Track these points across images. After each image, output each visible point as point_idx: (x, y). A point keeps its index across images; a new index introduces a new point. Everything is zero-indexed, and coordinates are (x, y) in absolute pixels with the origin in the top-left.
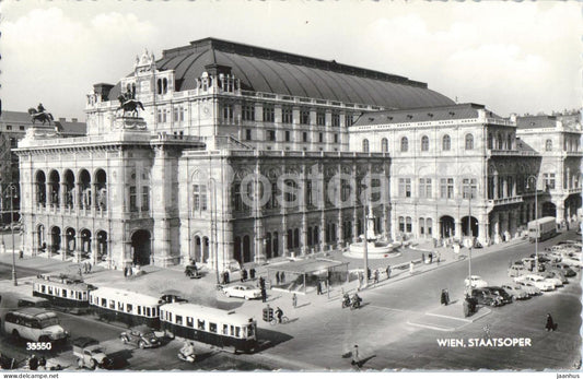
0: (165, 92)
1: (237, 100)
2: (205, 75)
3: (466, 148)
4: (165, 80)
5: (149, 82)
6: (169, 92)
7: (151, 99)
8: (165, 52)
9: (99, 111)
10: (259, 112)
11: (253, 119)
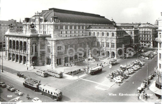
0: (42, 22)
1: (59, 25)
2: (51, 19)
3: (113, 36)
4: (42, 19)
5: (38, 19)
6: (43, 22)
7: (38, 23)
8: (43, 11)
9: (26, 24)
10: (64, 27)
11: (63, 29)
